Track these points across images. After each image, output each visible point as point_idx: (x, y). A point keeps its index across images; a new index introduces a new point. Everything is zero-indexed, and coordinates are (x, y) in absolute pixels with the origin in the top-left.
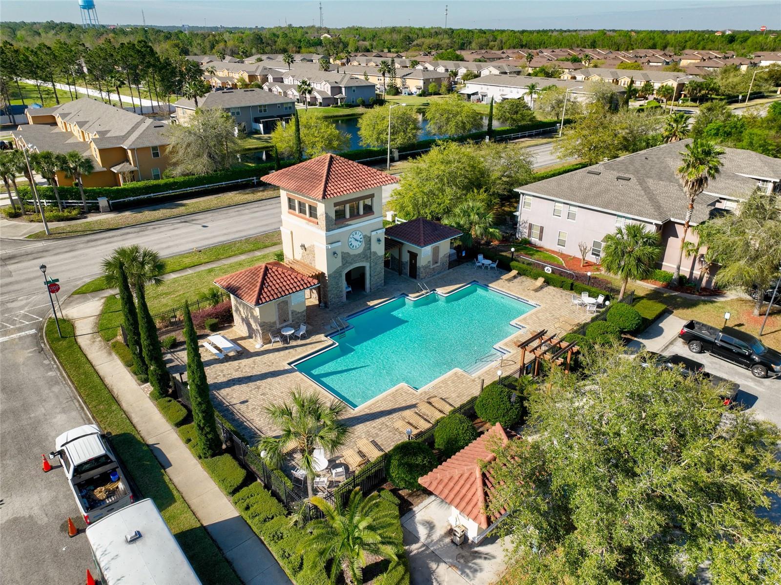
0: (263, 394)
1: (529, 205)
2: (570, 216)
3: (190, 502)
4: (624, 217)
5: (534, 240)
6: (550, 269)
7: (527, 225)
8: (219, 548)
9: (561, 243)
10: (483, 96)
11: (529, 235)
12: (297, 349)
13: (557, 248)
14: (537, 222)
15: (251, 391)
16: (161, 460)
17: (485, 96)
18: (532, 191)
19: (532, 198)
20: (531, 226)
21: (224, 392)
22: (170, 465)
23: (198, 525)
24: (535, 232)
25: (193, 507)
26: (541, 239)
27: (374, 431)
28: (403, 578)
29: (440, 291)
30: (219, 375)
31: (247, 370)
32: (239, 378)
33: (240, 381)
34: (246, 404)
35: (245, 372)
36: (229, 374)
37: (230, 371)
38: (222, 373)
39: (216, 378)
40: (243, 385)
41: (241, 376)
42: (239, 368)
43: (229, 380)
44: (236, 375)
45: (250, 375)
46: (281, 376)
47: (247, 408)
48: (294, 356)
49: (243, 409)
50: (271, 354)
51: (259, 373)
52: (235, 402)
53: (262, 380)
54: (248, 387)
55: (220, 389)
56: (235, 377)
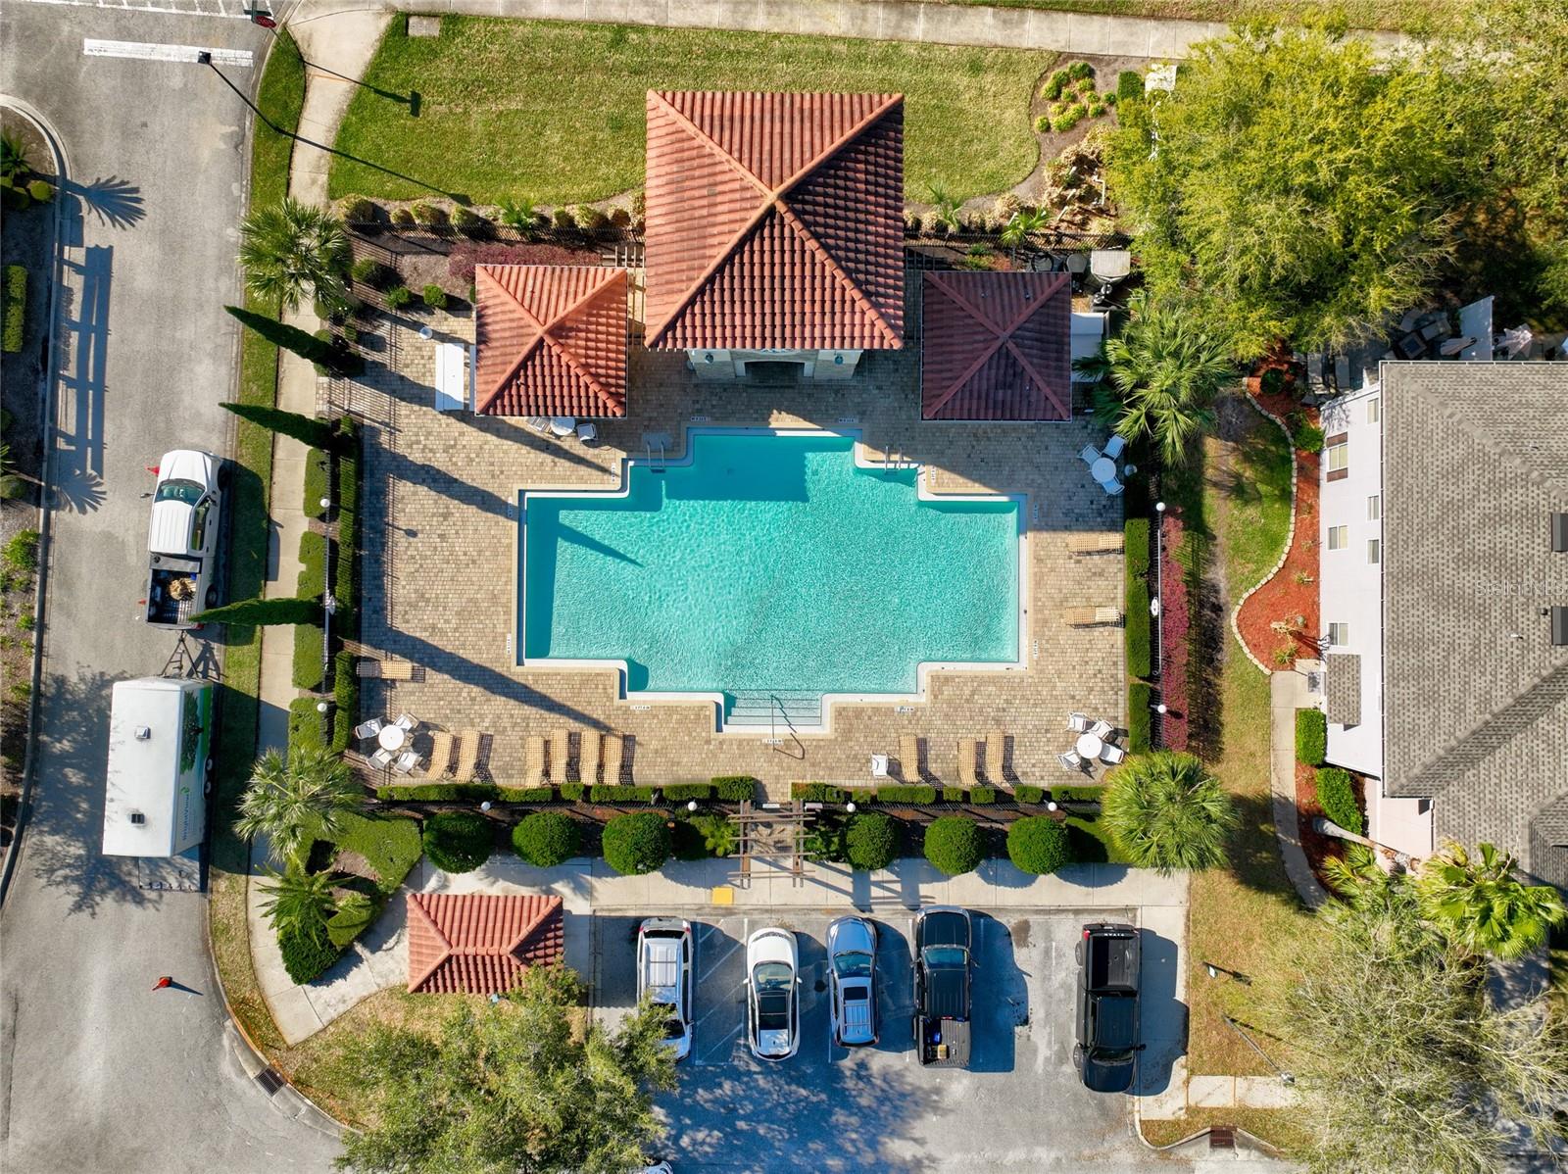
0: (442, 537)
3: (264, 655)
8: (257, 738)
15: (434, 515)
16: (271, 559)
21: (403, 489)
22: (276, 579)
23: (255, 696)
25: (263, 665)
27: (506, 722)
28: (356, 926)
30: (418, 442)
31: (460, 459)
32: (438, 471)
33: (435, 481)
34: (411, 539)
35: (455, 464)
36: (431, 450)
37: (438, 445)
38: (427, 439)
39: (410, 446)
40: (433, 493)
41: (443, 469)
42: (453, 447)
43: (424, 466)
44: (440, 462)
45: (456, 476)
46: (490, 515)
47: (407, 548)
48: (541, 478)
49: (401, 548)
50: (516, 446)
51: (469, 482)
52: (402, 522)
53: (462, 501)
54: (436, 502)
55: (401, 477)
56: (436, 465)
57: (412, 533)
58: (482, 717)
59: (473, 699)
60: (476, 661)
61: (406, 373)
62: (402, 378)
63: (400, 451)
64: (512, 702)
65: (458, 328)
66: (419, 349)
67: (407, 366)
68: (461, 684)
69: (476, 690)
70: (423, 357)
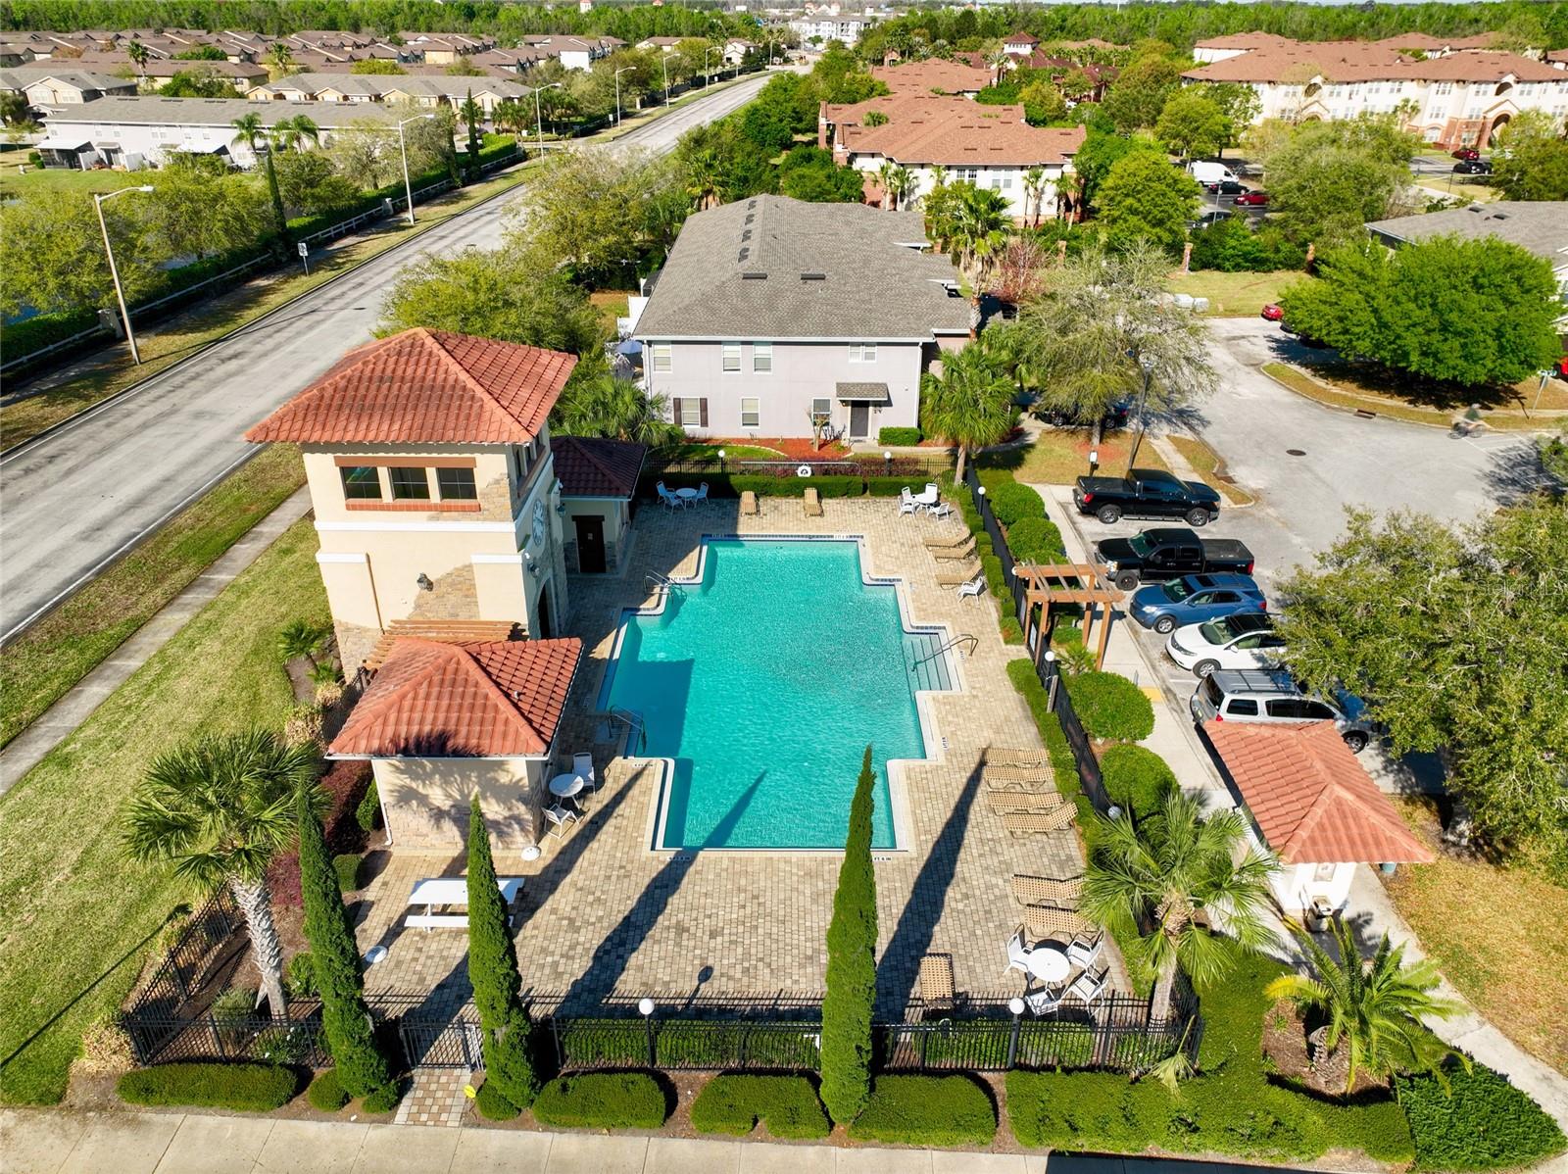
0: (713, 935)
1: (666, 362)
2: (762, 365)
4: (863, 344)
5: (692, 429)
6: (809, 469)
7: (670, 403)
9: (750, 420)
10: (108, 152)
11: (679, 421)
12: (619, 810)
13: (745, 432)
14: (689, 392)
15: (678, 944)
17: (115, 151)
18: (671, 333)
19: (670, 347)
20: (678, 404)
21: (630, 986)
24: (691, 412)
26: (704, 423)
27: (992, 861)
29: (677, 575)
30: (556, 964)
31: (593, 914)
32: (608, 939)
33: (622, 943)
34: (716, 973)
35: (600, 919)
36: (572, 947)
37: (564, 940)
38: (553, 954)
39: (558, 975)
40: (643, 946)
41: (606, 933)
42: (571, 921)
43: (596, 958)
44: (593, 938)
45: (620, 918)
46: (685, 880)
47: (730, 978)
48: (637, 828)
49: (730, 988)
50: (586, 854)
51: (632, 903)
52: (688, 986)
53: (660, 912)
54: (659, 942)
55: (609, 987)
56: (597, 942)
57: (706, 974)
58: (989, 887)
59: (966, 896)
60: (908, 896)
61: (432, 983)
62: (440, 987)
63: (563, 988)
64: (962, 855)
65: (384, 916)
66: (399, 964)
67: (422, 980)
68: (946, 910)
69: (951, 893)
70: (416, 960)
